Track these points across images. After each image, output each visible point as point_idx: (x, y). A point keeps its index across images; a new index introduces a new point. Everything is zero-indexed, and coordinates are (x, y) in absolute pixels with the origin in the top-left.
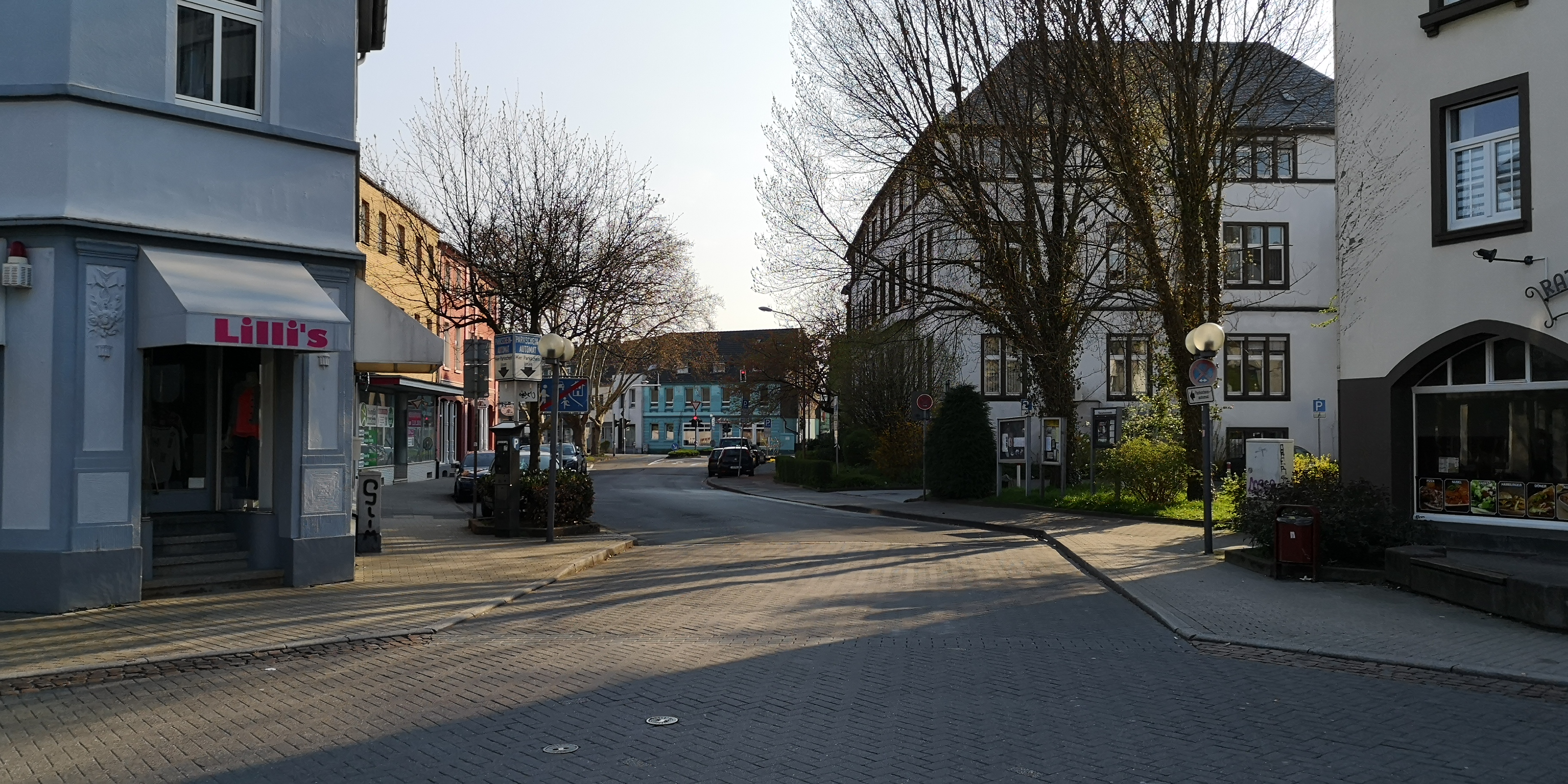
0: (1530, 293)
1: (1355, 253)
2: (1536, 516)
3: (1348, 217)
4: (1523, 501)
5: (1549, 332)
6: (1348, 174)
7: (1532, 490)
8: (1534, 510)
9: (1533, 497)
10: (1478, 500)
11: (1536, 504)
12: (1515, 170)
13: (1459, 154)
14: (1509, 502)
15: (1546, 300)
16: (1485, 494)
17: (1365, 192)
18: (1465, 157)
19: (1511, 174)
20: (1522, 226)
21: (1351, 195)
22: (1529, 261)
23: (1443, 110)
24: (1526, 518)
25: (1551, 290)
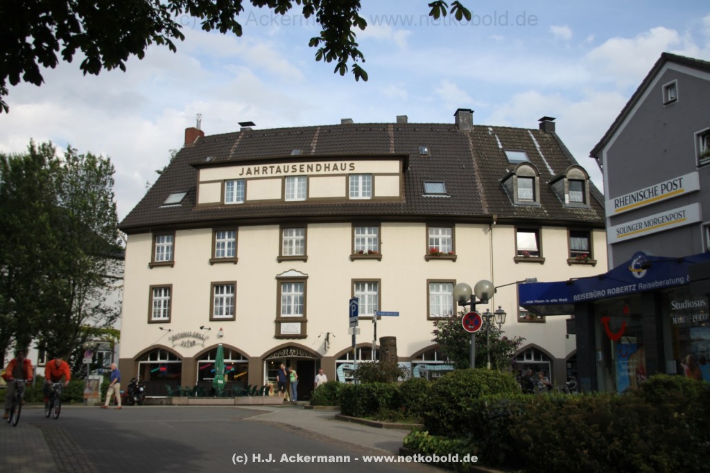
0: (169, 339)
5: (173, 349)
13: (155, 301)
15: (173, 341)
19: (167, 308)
20: (168, 322)
22: (169, 330)
23: (153, 288)
25: (174, 338)
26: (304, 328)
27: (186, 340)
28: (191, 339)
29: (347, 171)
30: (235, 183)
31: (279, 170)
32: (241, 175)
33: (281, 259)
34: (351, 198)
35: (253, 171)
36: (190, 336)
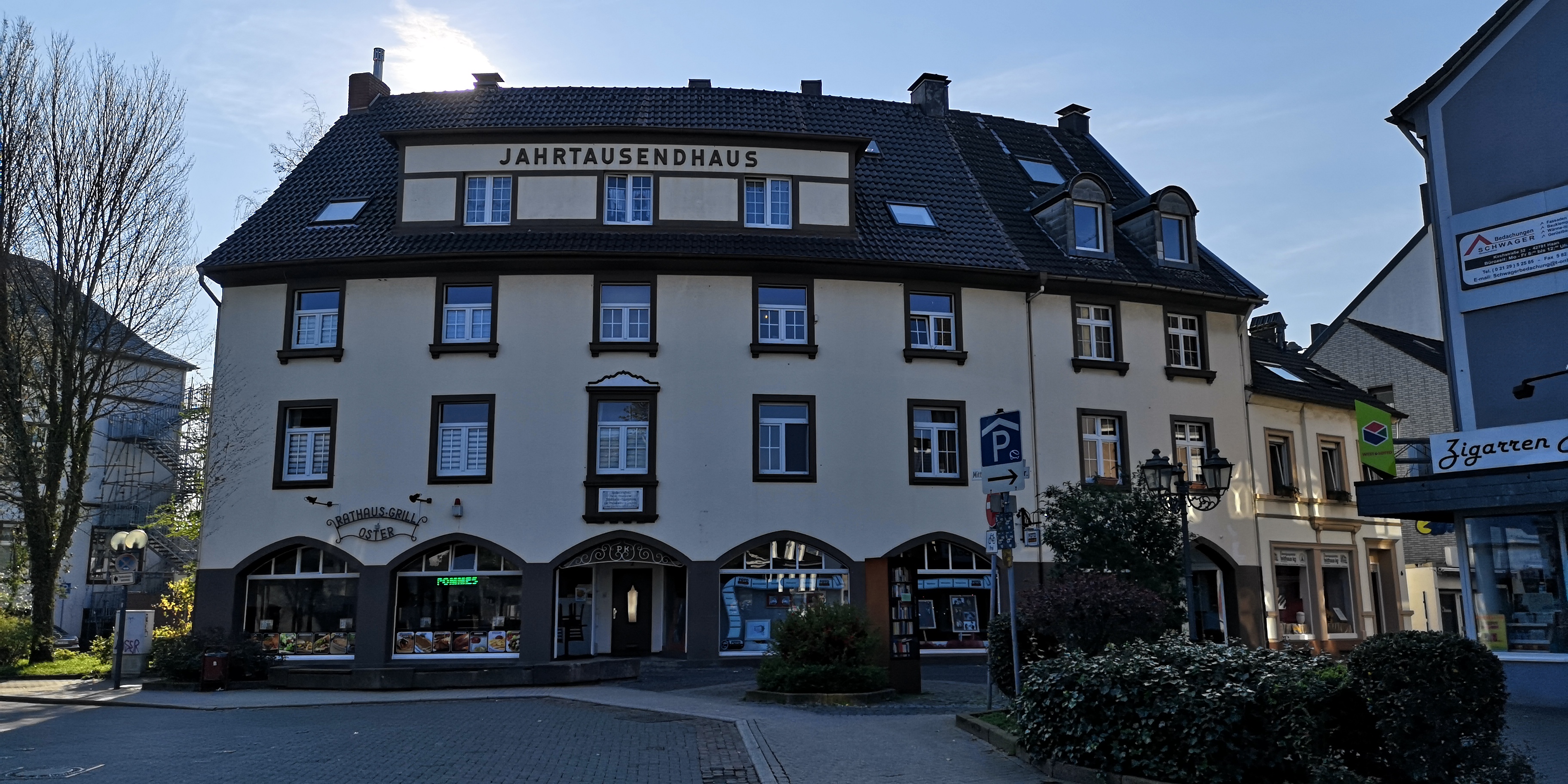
0: (329, 523)
1: (219, 487)
2: (318, 653)
3: (216, 463)
4: (311, 644)
5: (338, 546)
6: (219, 435)
7: (317, 637)
8: (317, 649)
9: (318, 642)
10: (284, 645)
11: (319, 645)
12: (325, 451)
13: (292, 436)
14: (303, 645)
15: (337, 528)
16: (288, 642)
17: (229, 450)
18: (294, 438)
19: (322, 453)
20: (327, 484)
21: (219, 450)
22: (330, 504)
23: (286, 409)
24: (312, 654)
25: (341, 522)
26: (650, 500)
27: (370, 525)
28: (385, 524)
29: (741, 168)
30: (489, 180)
31: (590, 157)
32: (503, 163)
33: (597, 349)
34: (747, 225)
35: (531, 157)
36: (382, 516)
